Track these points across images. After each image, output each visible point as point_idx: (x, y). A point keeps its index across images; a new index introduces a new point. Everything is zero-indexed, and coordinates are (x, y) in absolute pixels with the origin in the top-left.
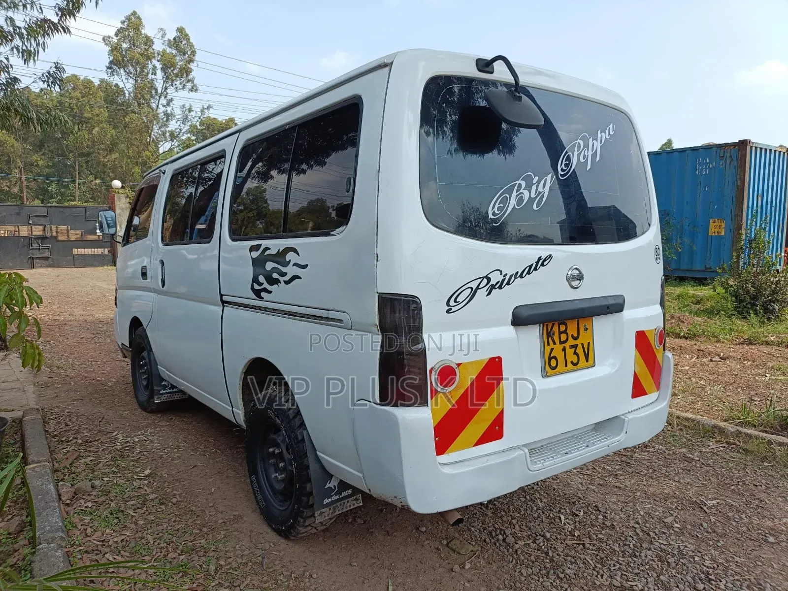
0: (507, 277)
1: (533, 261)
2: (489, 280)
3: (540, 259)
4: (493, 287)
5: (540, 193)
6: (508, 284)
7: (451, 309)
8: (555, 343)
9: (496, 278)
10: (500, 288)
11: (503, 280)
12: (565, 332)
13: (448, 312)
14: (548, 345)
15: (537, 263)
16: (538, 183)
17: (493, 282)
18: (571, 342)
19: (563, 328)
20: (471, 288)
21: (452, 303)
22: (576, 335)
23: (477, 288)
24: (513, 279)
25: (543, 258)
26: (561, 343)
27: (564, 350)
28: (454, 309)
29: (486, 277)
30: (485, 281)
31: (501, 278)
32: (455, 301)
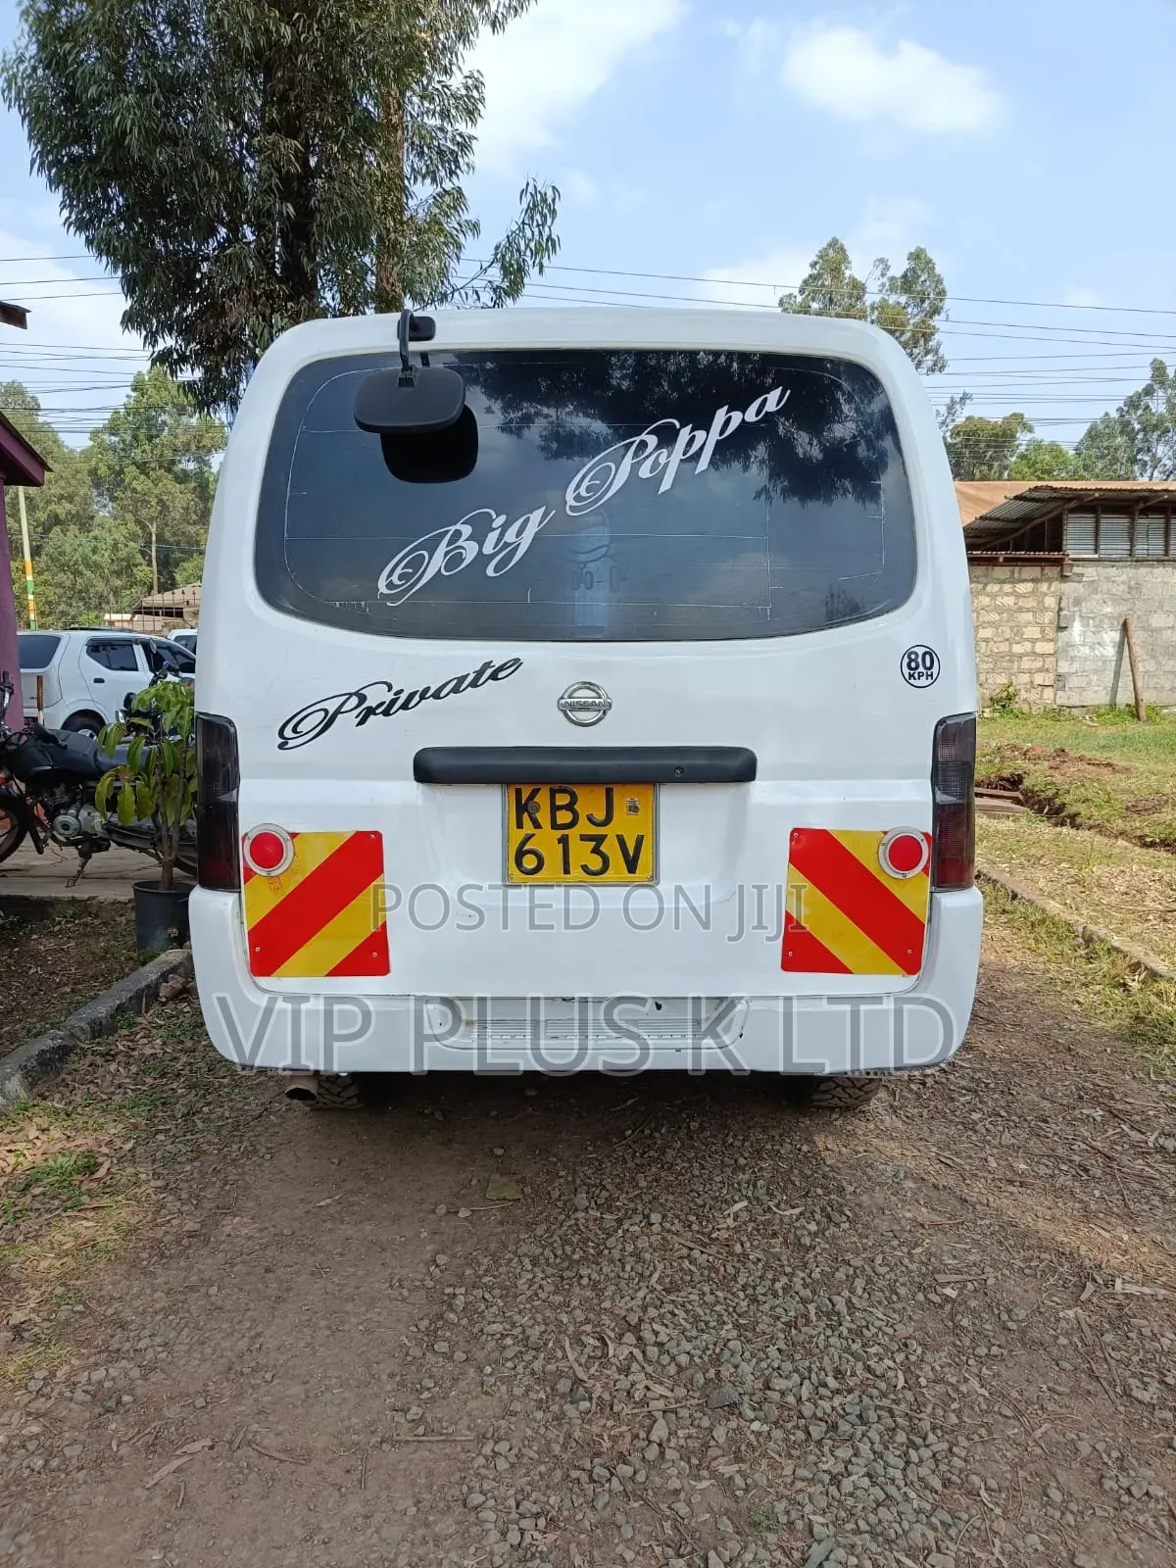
0: (403, 697)
1: (471, 669)
2: (362, 699)
3: (487, 665)
4: (371, 711)
5: (507, 545)
6: (405, 706)
7: (287, 743)
8: (537, 825)
9: (376, 696)
10: (386, 713)
11: (393, 702)
12: (570, 807)
13: (281, 747)
14: (520, 825)
15: (479, 673)
16: (505, 527)
17: (371, 702)
18: (584, 827)
19: (562, 800)
20: (326, 711)
21: (288, 733)
22: (600, 816)
23: (338, 712)
24: (417, 698)
25: (497, 664)
26: (555, 826)
27: (564, 841)
28: (291, 743)
29: (356, 694)
30: (354, 701)
31: (391, 696)
32: (294, 730)
